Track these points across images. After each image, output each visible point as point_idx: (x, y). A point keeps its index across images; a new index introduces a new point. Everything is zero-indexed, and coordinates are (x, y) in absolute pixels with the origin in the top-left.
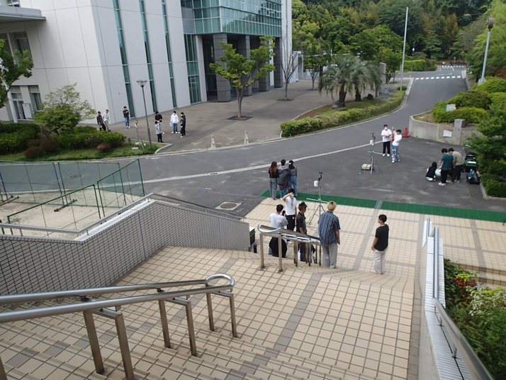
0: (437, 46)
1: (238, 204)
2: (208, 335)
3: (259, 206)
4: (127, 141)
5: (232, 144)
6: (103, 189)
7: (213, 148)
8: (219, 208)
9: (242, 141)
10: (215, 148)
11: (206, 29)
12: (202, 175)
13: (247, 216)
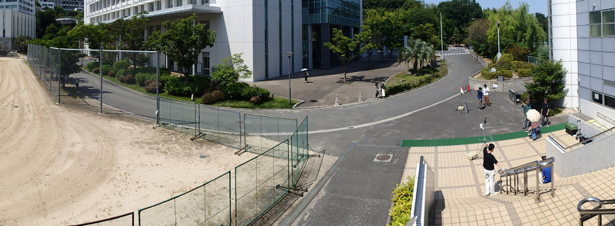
1: (391, 156)
3: (410, 156)
4: (270, 96)
5: (349, 102)
7: (336, 105)
8: (375, 159)
9: (356, 100)
10: (338, 105)
11: (316, 20)
12: (342, 129)
13: (407, 166)
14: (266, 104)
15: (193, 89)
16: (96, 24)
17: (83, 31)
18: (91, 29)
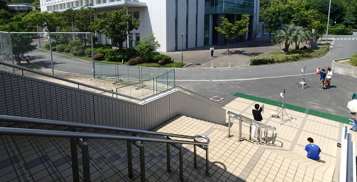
0: (352, 21)
1: (222, 99)
2: (193, 170)
3: (233, 101)
4: (172, 60)
5: (222, 67)
6: (158, 82)
8: (211, 99)
9: (227, 66)
10: (213, 68)
11: (215, 11)
12: (205, 81)
13: (226, 106)
14: (168, 65)
15: (123, 57)
16: (50, 12)
17: (38, 18)
18: (46, 16)
